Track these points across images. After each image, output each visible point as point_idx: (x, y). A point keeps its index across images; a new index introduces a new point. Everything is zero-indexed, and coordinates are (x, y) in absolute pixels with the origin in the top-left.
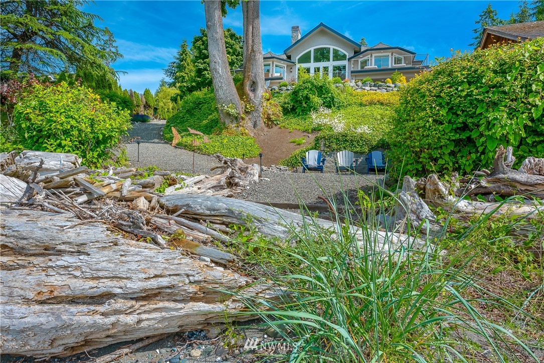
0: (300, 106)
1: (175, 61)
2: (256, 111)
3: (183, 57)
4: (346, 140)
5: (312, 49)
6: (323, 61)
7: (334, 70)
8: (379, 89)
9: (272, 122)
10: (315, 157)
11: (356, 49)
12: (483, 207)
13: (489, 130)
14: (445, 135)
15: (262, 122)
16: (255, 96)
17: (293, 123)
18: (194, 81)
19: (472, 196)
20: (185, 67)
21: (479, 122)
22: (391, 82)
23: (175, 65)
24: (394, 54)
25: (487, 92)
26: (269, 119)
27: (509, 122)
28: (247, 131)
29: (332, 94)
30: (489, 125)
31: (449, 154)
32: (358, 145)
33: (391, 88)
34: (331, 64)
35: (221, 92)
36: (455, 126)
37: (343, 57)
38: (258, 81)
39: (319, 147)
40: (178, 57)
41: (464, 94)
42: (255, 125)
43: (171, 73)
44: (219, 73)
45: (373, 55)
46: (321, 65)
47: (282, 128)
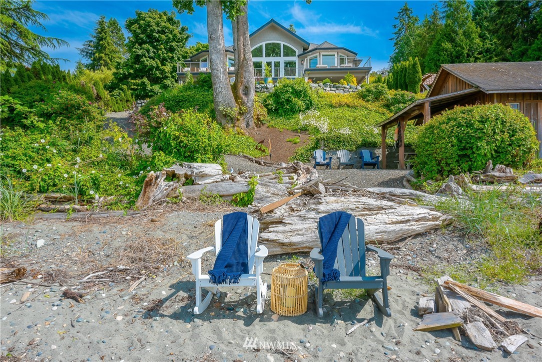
0: (282, 107)
1: (92, 39)
2: (249, 112)
3: (103, 36)
4: (340, 141)
5: (263, 44)
6: (273, 56)
7: (286, 66)
8: (337, 90)
9: (261, 121)
10: (321, 155)
11: (305, 47)
12: (484, 188)
13: (478, 151)
14: (454, 151)
15: (253, 122)
16: (248, 99)
17: (280, 123)
18: (132, 67)
19: (477, 183)
20: (105, 48)
21: (472, 146)
22: (346, 83)
23: (92, 44)
24: (339, 54)
25: (476, 132)
26: (258, 119)
27: (487, 147)
28: (242, 131)
29: (309, 97)
30: (478, 148)
31: (456, 162)
32: (349, 144)
33: (347, 90)
34: (282, 59)
35: (220, 96)
36: (460, 148)
37: (293, 53)
38: (251, 86)
39: (320, 147)
40: (95, 35)
41: (465, 132)
42: (248, 125)
43: (87, 53)
44: (220, 79)
45: (322, 54)
46: (273, 60)
47: (270, 127)
